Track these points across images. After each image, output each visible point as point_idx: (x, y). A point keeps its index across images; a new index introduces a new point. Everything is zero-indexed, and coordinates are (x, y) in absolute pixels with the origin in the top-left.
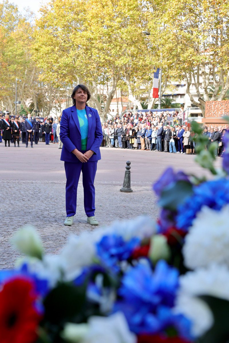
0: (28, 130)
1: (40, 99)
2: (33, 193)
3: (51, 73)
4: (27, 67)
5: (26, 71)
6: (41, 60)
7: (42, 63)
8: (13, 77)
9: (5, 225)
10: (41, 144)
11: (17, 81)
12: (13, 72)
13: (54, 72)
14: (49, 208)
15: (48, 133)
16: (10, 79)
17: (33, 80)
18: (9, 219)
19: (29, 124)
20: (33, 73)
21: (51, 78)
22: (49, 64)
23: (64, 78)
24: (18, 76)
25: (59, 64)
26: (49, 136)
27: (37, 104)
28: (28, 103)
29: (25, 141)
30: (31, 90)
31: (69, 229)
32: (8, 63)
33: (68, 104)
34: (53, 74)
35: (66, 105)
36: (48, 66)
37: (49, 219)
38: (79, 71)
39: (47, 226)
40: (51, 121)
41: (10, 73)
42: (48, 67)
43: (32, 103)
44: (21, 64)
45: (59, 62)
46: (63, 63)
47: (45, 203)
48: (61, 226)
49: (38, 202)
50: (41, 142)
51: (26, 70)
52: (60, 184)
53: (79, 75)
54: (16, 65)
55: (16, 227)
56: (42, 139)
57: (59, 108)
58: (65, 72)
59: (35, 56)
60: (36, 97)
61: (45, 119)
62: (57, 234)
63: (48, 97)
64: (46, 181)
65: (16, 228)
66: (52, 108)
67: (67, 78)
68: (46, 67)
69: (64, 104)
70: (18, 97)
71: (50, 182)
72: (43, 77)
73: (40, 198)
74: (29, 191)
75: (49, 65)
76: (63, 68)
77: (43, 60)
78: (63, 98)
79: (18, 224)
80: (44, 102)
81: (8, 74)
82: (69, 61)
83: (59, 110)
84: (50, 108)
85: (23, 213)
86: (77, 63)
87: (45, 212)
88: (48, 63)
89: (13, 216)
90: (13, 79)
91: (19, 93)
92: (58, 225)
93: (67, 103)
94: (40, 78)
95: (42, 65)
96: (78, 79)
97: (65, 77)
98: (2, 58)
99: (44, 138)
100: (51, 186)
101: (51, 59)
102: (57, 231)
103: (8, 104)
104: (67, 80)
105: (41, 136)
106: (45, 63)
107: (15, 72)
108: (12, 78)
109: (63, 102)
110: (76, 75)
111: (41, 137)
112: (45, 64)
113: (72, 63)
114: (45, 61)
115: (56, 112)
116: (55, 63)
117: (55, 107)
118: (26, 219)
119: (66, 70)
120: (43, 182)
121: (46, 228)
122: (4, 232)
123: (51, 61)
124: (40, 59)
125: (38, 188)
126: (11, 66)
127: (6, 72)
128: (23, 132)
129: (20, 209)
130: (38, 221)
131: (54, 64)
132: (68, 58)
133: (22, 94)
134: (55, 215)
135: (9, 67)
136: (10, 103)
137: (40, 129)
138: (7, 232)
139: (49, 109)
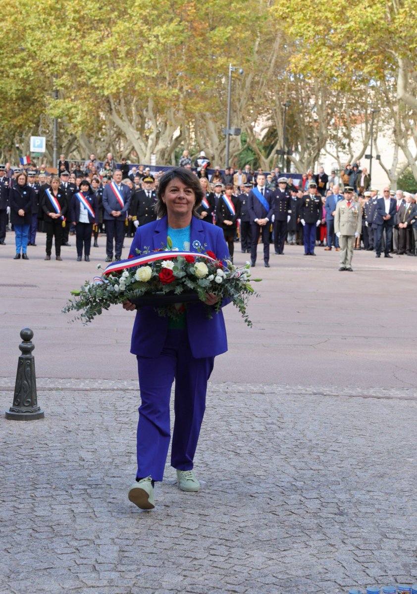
0: (256, 220)
1: (292, 116)
2: (262, 428)
3: (324, 50)
4: (261, 32)
5: (257, 43)
6: (298, 16)
7: (301, 23)
8: (221, 61)
9: (186, 537)
10: (293, 250)
11: (232, 72)
12: (221, 47)
13: (334, 48)
14: (302, 483)
15: (311, 224)
16: (213, 65)
17: (277, 66)
18: (199, 518)
19: (259, 201)
20: (276, 45)
21: (323, 64)
22: (319, 24)
23: (360, 61)
24: (235, 58)
25: (348, 26)
26: (314, 231)
27: (286, 130)
28: (261, 127)
29: (249, 245)
30: (270, 93)
31: (353, 556)
32: (211, 21)
33: (372, 128)
34: (331, 54)
35: (367, 133)
36: (317, 31)
37: (301, 520)
38: (403, 42)
39: (295, 545)
40: (321, 184)
41: (213, 49)
42: (317, 33)
43: (270, 127)
44: (244, 24)
45: (348, 18)
46: (360, 22)
47: (292, 464)
48: (332, 545)
49: (274, 461)
50: (292, 244)
51: (259, 39)
52: (336, 398)
53: (404, 54)
54: (231, 27)
55: (215, 543)
56: (294, 237)
57: (346, 141)
58: (363, 46)
59: (283, 5)
60: (283, 112)
61: (304, 178)
62: (320, 573)
63: (315, 109)
64: (300, 387)
65: (214, 547)
66: (326, 140)
67: (369, 61)
68: (311, 33)
69: (361, 129)
70: (235, 114)
71: (311, 389)
72: (301, 62)
73: (279, 446)
74: (253, 420)
75: (321, 28)
76: (359, 35)
77: (305, 16)
78: (356, 112)
79: (220, 533)
80: (303, 125)
81: (209, 52)
82: (375, 14)
83: (346, 146)
84: (322, 143)
85: (233, 496)
86: (400, 18)
87: (292, 497)
88: (317, 22)
89: (208, 508)
90: (222, 65)
91: (237, 104)
92: (324, 543)
93: (369, 126)
94: (295, 63)
95: (300, 29)
96: (400, 63)
97: (364, 60)
98: (195, 9)
99: (301, 234)
100: (312, 405)
101: (326, 10)
102: (322, 561)
103: (208, 134)
104: (370, 69)
105: (294, 228)
106: (310, 24)
107: (228, 47)
108: (219, 65)
109: (358, 122)
110: (396, 52)
111: (292, 233)
112: (309, 27)
113: (386, 18)
114: (310, 17)
115: (338, 151)
116: (337, 21)
117: (335, 137)
118: (242, 519)
119: (368, 40)
120: (291, 391)
121: (293, 552)
122: (182, 560)
123: (327, 18)
124: (295, 13)
125: (277, 409)
126: (217, 29)
127: (204, 48)
128: (244, 221)
129: (227, 482)
130: (273, 526)
131: (333, 25)
132: (374, 7)
133: (244, 106)
134: (319, 506)
135: (212, 32)
136: (212, 133)
137: (290, 211)
138: (190, 559)
139: (316, 144)
